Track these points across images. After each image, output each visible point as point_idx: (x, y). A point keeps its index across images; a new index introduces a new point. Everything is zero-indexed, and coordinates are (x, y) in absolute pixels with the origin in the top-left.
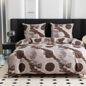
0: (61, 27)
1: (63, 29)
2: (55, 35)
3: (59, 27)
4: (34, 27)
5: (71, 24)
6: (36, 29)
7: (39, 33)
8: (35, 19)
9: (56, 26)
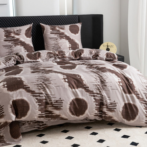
0: (62, 31)
1: (66, 34)
2: (53, 45)
3: (58, 31)
4: (11, 32)
5: (77, 24)
6: (17, 37)
7: (23, 44)
8: (8, 17)
9: (52, 29)
